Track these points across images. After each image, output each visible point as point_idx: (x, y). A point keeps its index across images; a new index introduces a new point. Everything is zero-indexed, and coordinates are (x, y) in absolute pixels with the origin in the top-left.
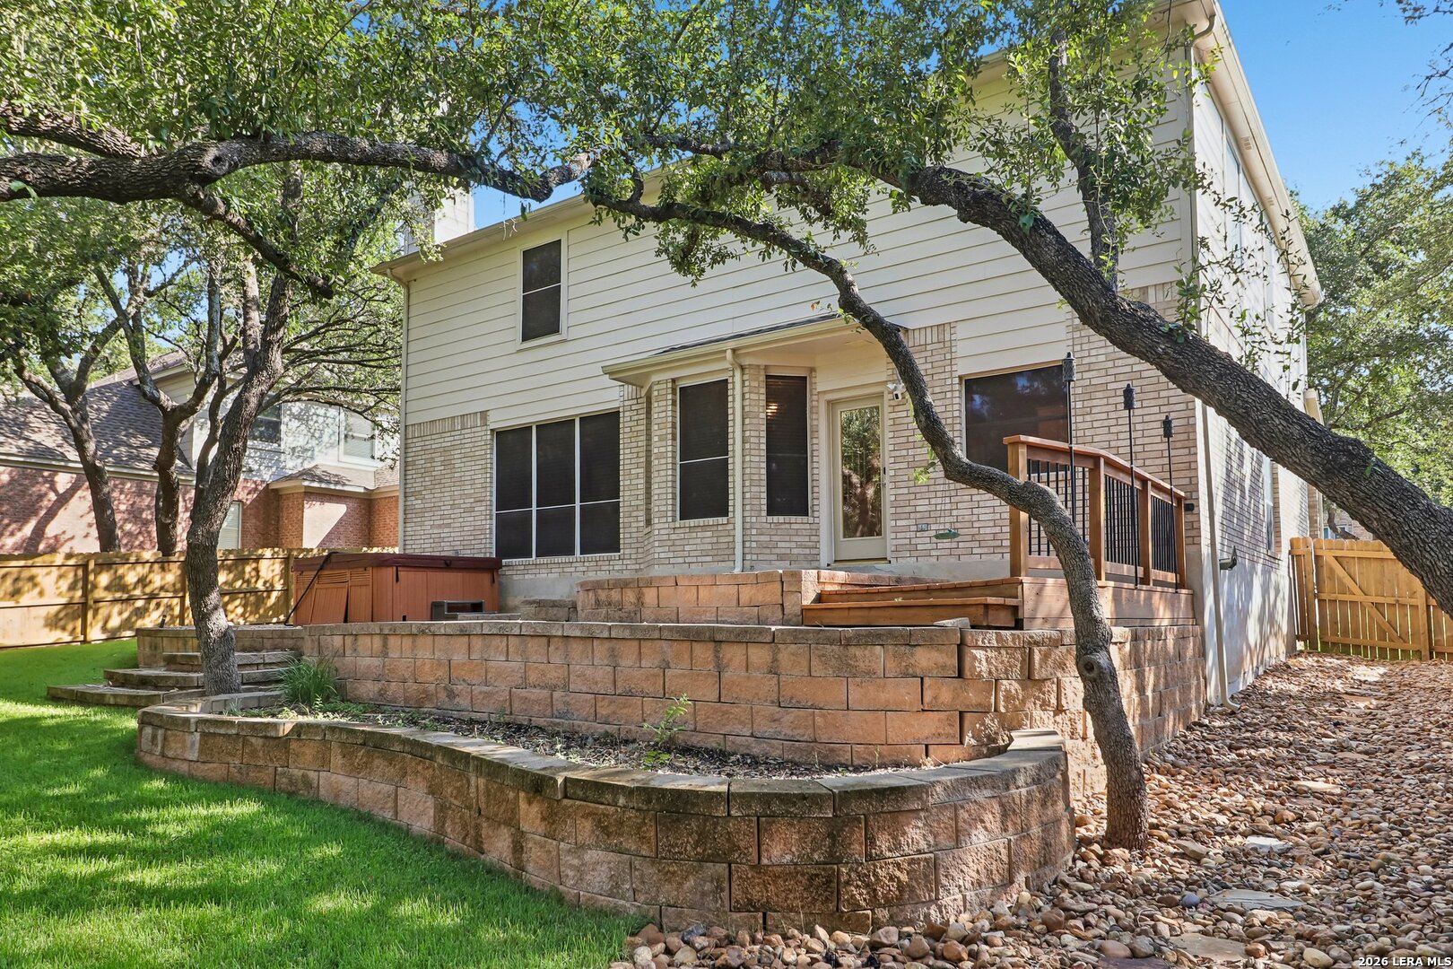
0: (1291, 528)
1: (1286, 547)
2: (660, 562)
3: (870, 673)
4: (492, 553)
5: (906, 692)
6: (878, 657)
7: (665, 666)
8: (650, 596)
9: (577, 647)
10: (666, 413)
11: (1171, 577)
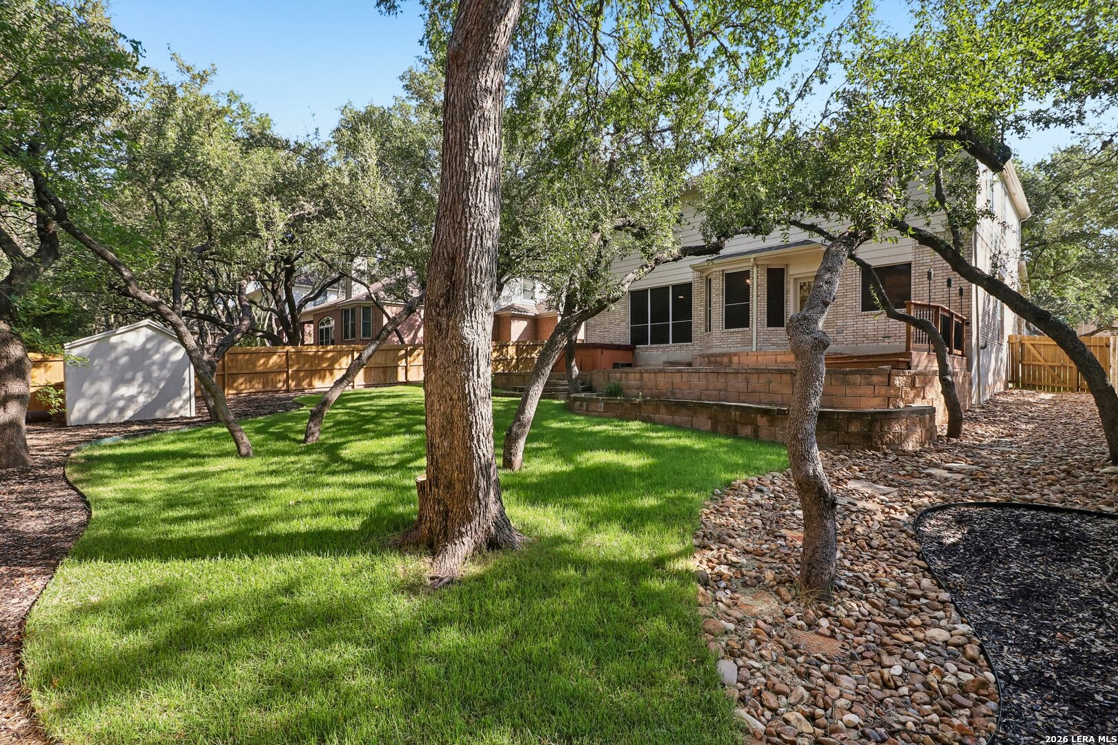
0: (1009, 330)
1: (1006, 339)
2: (716, 346)
3: (855, 384)
4: (629, 343)
5: (868, 390)
6: (858, 378)
7: (770, 382)
8: (735, 359)
9: (731, 377)
10: (718, 286)
11: (960, 352)
